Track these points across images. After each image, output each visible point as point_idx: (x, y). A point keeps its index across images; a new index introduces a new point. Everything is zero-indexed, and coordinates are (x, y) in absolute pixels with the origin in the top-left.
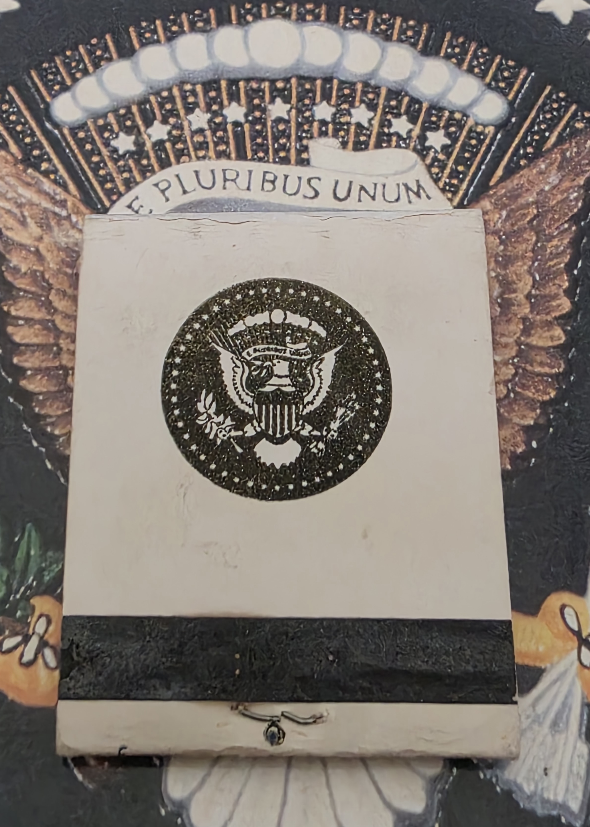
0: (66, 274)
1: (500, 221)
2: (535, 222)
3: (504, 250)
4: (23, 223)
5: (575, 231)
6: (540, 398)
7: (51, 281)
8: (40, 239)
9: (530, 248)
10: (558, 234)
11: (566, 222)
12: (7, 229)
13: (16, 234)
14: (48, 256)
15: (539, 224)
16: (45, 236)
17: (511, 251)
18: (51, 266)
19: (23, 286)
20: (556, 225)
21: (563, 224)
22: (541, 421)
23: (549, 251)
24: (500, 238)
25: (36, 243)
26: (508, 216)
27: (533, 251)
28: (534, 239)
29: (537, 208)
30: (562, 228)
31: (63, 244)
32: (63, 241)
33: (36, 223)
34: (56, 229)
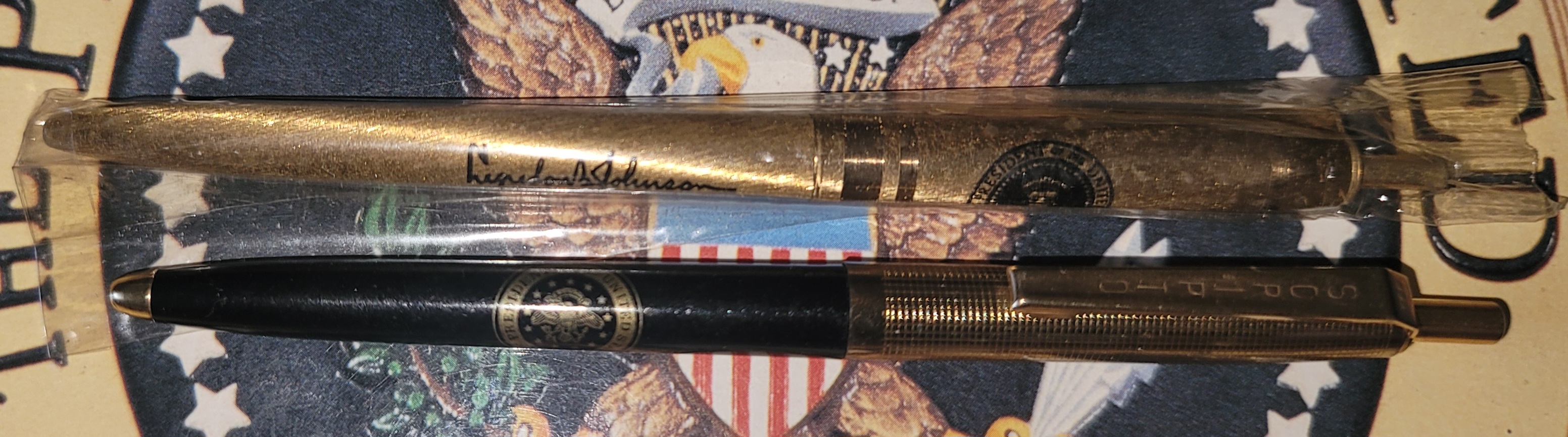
0: (535, 71)
1: (986, 27)
2: (1022, 30)
3: (987, 61)
4: (489, 11)
5: (1062, 42)
6: (1007, 225)
7: (521, 79)
8: (507, 30)
9: (1013, 59)
10: (1044, 45)
11: (1054, 31)
12: (473, 17)
13: (482, 23)
14: (517, 50)
15: (1026, 33)
16: (512, 27)
17: (994, 63)
18: (520, 60)
19: (491, 84)
20: (1043, 35)
21: (1050, 33)
22: (1007, 249)
23: (1032, 63)
24: (984, 46)
25: (504, 35)
26: (995, 22)
27: (1018, 63)
28: (1019, 49)
29: (1026, 13)
30: (1049, 38)
31: (531, 37)
32: (532, 33)
33: (503, 11)
34: (523, 18)
